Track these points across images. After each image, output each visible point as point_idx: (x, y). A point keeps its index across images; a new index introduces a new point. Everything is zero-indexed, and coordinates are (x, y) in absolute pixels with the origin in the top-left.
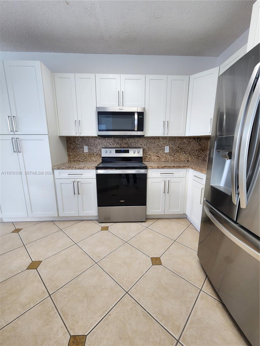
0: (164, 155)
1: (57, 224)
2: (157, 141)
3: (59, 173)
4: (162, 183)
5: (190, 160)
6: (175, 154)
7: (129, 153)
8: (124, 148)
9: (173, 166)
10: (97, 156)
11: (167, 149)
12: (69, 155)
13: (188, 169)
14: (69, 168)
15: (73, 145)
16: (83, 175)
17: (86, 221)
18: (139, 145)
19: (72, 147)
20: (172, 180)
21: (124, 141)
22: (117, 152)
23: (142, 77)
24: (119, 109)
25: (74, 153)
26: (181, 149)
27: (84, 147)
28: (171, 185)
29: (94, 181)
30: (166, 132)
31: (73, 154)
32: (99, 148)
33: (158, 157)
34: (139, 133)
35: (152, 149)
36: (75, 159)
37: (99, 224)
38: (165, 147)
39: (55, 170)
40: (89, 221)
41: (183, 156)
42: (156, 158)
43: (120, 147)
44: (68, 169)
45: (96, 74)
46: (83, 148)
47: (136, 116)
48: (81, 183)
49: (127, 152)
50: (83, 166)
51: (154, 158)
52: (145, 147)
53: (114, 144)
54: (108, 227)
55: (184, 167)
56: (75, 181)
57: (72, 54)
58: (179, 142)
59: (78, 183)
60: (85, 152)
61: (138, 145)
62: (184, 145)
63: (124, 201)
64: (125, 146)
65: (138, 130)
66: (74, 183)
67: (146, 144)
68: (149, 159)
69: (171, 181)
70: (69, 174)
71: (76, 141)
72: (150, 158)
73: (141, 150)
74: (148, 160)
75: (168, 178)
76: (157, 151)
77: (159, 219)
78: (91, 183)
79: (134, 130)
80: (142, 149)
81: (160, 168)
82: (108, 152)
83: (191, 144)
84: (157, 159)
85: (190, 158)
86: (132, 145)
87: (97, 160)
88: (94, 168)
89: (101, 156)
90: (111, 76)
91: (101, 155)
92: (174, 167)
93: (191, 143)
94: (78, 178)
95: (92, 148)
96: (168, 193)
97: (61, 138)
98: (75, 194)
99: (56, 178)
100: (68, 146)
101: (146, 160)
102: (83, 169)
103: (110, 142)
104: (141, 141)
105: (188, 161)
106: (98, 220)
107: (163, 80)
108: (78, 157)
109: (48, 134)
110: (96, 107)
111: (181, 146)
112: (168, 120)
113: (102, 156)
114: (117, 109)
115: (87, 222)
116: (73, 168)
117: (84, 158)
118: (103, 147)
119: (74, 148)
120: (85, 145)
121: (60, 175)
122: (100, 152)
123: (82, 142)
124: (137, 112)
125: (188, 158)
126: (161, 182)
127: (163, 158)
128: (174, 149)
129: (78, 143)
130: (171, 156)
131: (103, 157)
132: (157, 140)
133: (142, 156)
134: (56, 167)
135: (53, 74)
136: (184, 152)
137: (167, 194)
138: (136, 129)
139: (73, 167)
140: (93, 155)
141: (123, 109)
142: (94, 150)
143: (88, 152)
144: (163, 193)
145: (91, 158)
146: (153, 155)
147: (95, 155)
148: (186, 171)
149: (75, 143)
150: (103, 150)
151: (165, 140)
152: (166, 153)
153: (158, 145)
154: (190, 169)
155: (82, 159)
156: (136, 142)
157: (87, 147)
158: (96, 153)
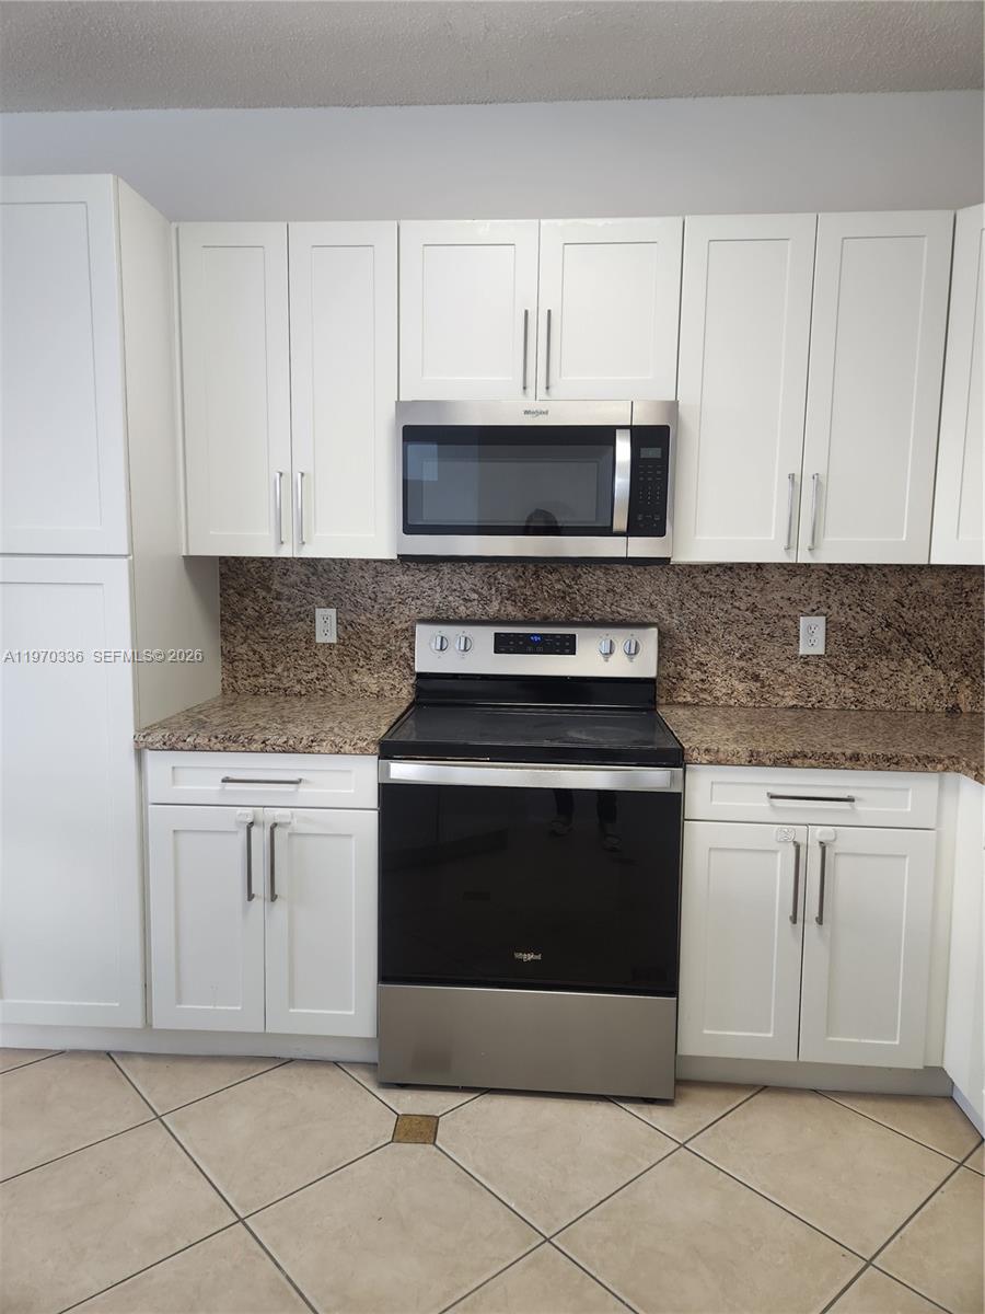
0: (792, 669)
1: (136, 1071)
2: (746, 583)
3: (174, 768)
4: (779, 855)
6: (865, 667)
7: (573, 652)
8: (546, 622)
9: (849, 752)
10: (391, 669)
11: (812, 637)
12: (229, 658)
13: (950, 776)
14: (232, 741)
15: (255, 600)
16: (302, 789)
17: (302, 1070)
18: (637, 608)
19: (250, 611)
20: (847, 840)
21: (545, 582)
22: (503, 645)
23: (661, 228)
24: (526, 412)
25: (256, 647)
26: (905, 633)
27: (319, 613)
28: (842, 871)
29: (367, 825)
31: (255, 652)
32: (403, 618)
33: (756, 678)
34: (641, 547)
35: (719, 631)
36: (261, 680)
37: (381, 1094)
38: (797, 623)
39: (149, 754)
40: (323, 1071)
41: (919, 679)
42: (740, 687)
43: (520, 616)
44: (225, 750)
45: (403, 223)
46: (313, 621)
47: (623, 449)
48: (287, 831)
49: (567, 646)
50: (306, 733)
51: (728, 685)
52: (673, 621)
53: (485, 601)
54: (438, 1118)
55: (924, 763)
56: (260, 818)
57: (279, 110)
58: (892, 594)
59: (277, 830)
60: (320, 639)
61: (632, 607)
62: (924, 613)
63: (539, 957)
64: (551, 610)
65: (633, 530)
66: (254, 830)
67: (677, 604)
68: (694, 694)
69: (840, 846)
70: (226, 774)
71: (276, 580)
72: (705, 686)
73: (649, 640)
74: (689, 699)
75: (817, 825)
76: (746, 645)
77: (763, 1088)
78: (350, 836)
79: (607, 531)
80: (654, 631)
81: (764, 765)
82: (456, 645)
83: (968, 604)
84: (751, 694)
85: (968, 692)
86: (591, 607)
87: (387, 687)
88: (372, 746)
89: (411, 668)
90: (485, 229)
91: (409, 661)
92: (855, 758)
93: (971, 600)
94: (273, 804)
95: (363, 619)
96: (820, 920)
97: (194, 564)
98: (250, 897)
99: (152, 797)
100: (225, 605)
101: (680, 699)
102: (308, 750)
103: (466, 586)
104: (647, 585)
105: (954, 711)
106: (376, 1064)
107: (789, 242)
108: (279, 670)
109: (126, 556)
110: (398, 403)
111: (908, 615)
112: (823, 472)
113: (417, 670)
114: (511, 411)
115: (312, 1072)
116: (254, 746)
117: (311, 676)
118: (427, 613)
119: (261, 617)
120: (323, 603)
121: (174, 782)
122: (406, 644)
123: (308, 585)
124: (631, 428)
125: (954, 692)
126: (775, 852)
127: (785, 686)
128: (860, 633)
129: (286, 591)
130: (840, 678)
131: (420, 676)
132: (750, 581)
133: (651, 672)
134: (158, 736)
135: (174, 225)
136: (927, 652)
137: (812, 926)
138: (620, 522)
139: (251, 740)
140: (368, 658)
141: (547, 413)
142: (371, 633)
143: (335, 642)
144: (789, 923)
145: (355, 677)
146: (723, 668)
147: (377, 658)
148: (941, 788)
149: (269, 589)
150: (426, 636)
151: (797, 581)
152: (806, 660)
153: (753, 608)
154: (963, 777)
155: (299, 681)
156: (620, 589)
157: (332, 612)
158: (382, 647)
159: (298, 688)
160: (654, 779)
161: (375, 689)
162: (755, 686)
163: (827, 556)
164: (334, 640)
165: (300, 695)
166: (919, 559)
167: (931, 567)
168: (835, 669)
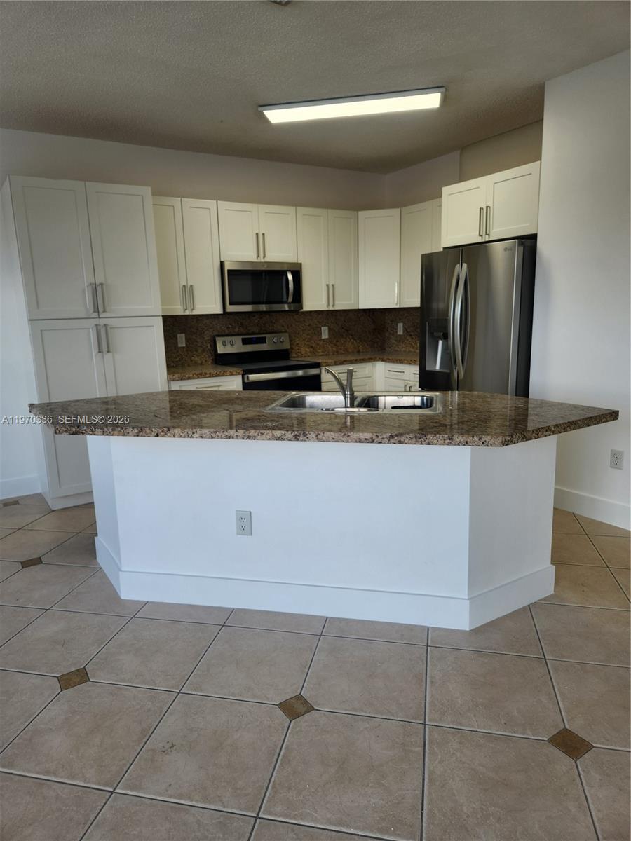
0: (321, 343)
3: (181, 386)
5: (361, 350)
6: (338, 341)
7: (265, 342)
8: (253, 334)
10: (204, 354)
11: (325, 333)
14: (200, 376)
16: (221, 388)
21: (252, 320)
22: (245, 342)
26: (346, 330)
27: (179, 335)
30: (331, 304)
32: (207, 336)
33: (312, 347)
35: (301, 333)
38: (321, 329)
39: (172, 383)
42: (308, 350)
43: (246, 332)
44: (198, 378)
45: (219, 202)
46: (177, 338)
49: (262, 341)
53: (234, 328)
60: (180, 345)
61: (279, 327)
64: (255, 329)
65: (293, 301)
67: (289, 325)
68: (296, 354)
73: (286, 337)
76: (309, 337)
79: (285, 302)
80: (287, 334)
81: (337, 365)
82: (229, 343)
86: (267, 327)
87: (204, 361)
89: (216, 352)
91: (215, 350)
92: (356, 360)
93: (360, 320)
95: (194, 337)
103: (227, 323)
105: (359, 351)
109: (161, 316)
112: (334, 283)
113: (218, 353)
116: (207, 376)
117: (177, 360)
118: (218, 333)
120: (180, 332)
122: (213, 344)
123: (174, 325)
124: (291, 270)
127: (319, 349)
128: (336, 331)
130: (332, 345)
131: (220, 355)
132: (308, 317)
138: (290, 300)
139: (206, 374)
140: (196, 351)
142: (197, 342)
145: (193, 358)
146: (303, 345)
147: (200, 351)
150: (220, 341)
151: (320, 316)
152: (324, 340)
153: (309, 325)
154: (378, 362)
155: (173, 362)
156: (274, 321)
157: (183, 335)
158: (201, 346)
159: (173, 364)
160: (314, 371)
161: (199, 362)
162: (312, 349)
163: (337, 308)
164: (184, 345)
165: (173, 367)
166: (356, 308)
167: (359, 310)
168: (331, 342)
